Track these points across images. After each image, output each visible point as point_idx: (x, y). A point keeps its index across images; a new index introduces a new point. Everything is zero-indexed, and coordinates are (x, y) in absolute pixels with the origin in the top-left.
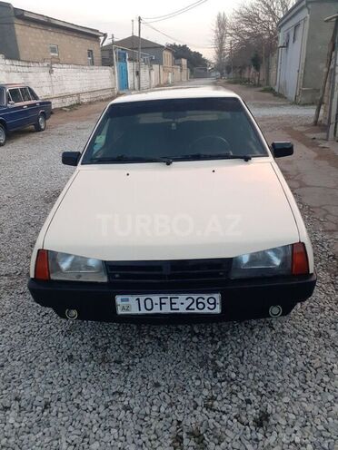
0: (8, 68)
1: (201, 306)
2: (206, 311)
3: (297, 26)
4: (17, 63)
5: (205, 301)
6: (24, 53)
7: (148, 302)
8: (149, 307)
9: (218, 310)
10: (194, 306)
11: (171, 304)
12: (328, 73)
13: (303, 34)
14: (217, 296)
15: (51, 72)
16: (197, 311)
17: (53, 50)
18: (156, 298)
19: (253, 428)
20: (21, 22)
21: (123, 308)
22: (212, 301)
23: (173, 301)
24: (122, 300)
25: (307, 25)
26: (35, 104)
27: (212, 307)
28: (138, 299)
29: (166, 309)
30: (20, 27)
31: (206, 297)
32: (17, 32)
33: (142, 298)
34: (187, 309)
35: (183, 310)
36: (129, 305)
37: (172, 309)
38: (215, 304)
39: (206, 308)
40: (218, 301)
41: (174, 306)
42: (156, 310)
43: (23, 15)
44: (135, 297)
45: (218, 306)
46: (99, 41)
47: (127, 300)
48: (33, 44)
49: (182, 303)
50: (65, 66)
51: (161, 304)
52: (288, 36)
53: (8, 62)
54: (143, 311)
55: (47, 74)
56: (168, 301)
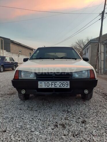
0: (7, 54)
1: (64, 85)
2: (65, 87)
3: (88, 49)
4: (10, 53)
5: (65, 84)
6: (11, 51)
7: (48, 84)
8: (48, 85)
9: (69, 87)
10: (61, 85)
11: (55, 84)
12: (97, 58)
13: (89, 51)
14: (69, 82)
15: (19, 56)
16: (62, 87)
17: (20, 52)
18: (50, 82)
19: (81, 123)
20: (12, 43)
21: (40, 86)
22: (67, 84)
23: (55, 83)
24: (40, 83)
25: (91, 48)
26: (13, 62)
27: (67, 86)
28: (45, 83)
29: (53, 87)
30: (12, 45)
31: (65, 82)
32: (11, 46)
33: (46, 82)
34: (60, 86)
35: (58, 87)
36: (42, 85)
37: (55, 86)
38: (68, 85)
39: (65, 86)
40: (69, 84)
41: (56, 85)
42: (50, 87)
43: (13, 42)
44: (44, 82)
45: (69, 86)
46: (33, 51)
47: (42, 83)
48: (14, 49)
49: (58, 85)
50: (23, 55)
51: (52, 84)
52: (86, 51)
53: (7, 52)
54: (46, 87)
55: (17, 57)
56: (53, 84)
